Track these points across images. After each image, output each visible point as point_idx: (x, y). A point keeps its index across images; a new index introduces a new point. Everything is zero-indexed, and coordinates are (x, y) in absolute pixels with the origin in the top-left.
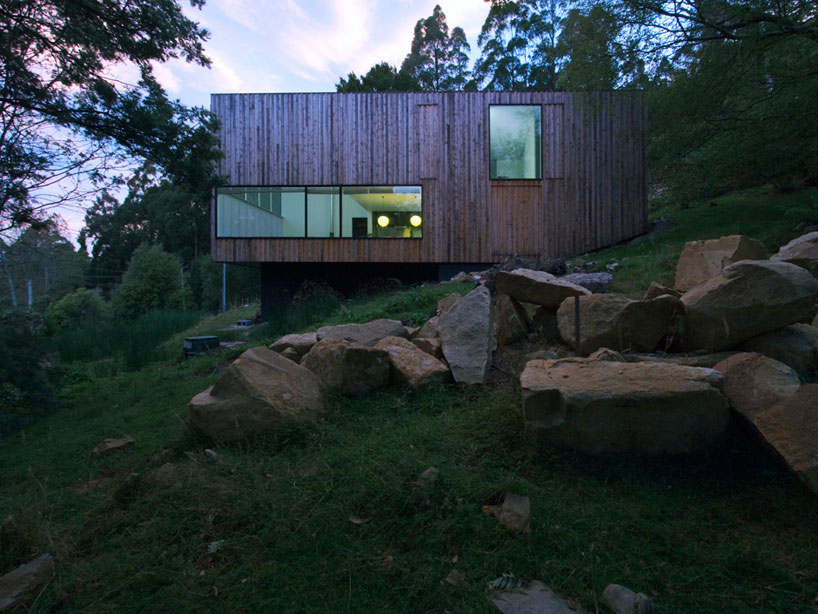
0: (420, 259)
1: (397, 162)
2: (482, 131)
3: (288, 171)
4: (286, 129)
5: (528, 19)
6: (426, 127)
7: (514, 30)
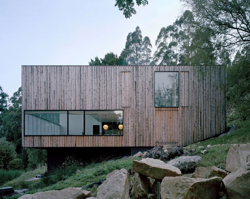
0: (122, 145)
1: (111, 99)
2: (151, 84)
3: (59, 103)
4: (58, 83)
5: (178, 33)
6: (125, 83)
7: (172, 38)
